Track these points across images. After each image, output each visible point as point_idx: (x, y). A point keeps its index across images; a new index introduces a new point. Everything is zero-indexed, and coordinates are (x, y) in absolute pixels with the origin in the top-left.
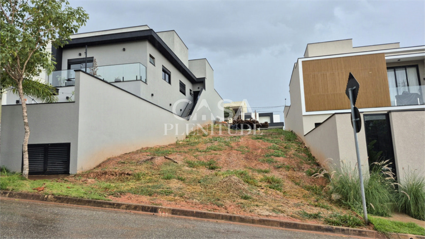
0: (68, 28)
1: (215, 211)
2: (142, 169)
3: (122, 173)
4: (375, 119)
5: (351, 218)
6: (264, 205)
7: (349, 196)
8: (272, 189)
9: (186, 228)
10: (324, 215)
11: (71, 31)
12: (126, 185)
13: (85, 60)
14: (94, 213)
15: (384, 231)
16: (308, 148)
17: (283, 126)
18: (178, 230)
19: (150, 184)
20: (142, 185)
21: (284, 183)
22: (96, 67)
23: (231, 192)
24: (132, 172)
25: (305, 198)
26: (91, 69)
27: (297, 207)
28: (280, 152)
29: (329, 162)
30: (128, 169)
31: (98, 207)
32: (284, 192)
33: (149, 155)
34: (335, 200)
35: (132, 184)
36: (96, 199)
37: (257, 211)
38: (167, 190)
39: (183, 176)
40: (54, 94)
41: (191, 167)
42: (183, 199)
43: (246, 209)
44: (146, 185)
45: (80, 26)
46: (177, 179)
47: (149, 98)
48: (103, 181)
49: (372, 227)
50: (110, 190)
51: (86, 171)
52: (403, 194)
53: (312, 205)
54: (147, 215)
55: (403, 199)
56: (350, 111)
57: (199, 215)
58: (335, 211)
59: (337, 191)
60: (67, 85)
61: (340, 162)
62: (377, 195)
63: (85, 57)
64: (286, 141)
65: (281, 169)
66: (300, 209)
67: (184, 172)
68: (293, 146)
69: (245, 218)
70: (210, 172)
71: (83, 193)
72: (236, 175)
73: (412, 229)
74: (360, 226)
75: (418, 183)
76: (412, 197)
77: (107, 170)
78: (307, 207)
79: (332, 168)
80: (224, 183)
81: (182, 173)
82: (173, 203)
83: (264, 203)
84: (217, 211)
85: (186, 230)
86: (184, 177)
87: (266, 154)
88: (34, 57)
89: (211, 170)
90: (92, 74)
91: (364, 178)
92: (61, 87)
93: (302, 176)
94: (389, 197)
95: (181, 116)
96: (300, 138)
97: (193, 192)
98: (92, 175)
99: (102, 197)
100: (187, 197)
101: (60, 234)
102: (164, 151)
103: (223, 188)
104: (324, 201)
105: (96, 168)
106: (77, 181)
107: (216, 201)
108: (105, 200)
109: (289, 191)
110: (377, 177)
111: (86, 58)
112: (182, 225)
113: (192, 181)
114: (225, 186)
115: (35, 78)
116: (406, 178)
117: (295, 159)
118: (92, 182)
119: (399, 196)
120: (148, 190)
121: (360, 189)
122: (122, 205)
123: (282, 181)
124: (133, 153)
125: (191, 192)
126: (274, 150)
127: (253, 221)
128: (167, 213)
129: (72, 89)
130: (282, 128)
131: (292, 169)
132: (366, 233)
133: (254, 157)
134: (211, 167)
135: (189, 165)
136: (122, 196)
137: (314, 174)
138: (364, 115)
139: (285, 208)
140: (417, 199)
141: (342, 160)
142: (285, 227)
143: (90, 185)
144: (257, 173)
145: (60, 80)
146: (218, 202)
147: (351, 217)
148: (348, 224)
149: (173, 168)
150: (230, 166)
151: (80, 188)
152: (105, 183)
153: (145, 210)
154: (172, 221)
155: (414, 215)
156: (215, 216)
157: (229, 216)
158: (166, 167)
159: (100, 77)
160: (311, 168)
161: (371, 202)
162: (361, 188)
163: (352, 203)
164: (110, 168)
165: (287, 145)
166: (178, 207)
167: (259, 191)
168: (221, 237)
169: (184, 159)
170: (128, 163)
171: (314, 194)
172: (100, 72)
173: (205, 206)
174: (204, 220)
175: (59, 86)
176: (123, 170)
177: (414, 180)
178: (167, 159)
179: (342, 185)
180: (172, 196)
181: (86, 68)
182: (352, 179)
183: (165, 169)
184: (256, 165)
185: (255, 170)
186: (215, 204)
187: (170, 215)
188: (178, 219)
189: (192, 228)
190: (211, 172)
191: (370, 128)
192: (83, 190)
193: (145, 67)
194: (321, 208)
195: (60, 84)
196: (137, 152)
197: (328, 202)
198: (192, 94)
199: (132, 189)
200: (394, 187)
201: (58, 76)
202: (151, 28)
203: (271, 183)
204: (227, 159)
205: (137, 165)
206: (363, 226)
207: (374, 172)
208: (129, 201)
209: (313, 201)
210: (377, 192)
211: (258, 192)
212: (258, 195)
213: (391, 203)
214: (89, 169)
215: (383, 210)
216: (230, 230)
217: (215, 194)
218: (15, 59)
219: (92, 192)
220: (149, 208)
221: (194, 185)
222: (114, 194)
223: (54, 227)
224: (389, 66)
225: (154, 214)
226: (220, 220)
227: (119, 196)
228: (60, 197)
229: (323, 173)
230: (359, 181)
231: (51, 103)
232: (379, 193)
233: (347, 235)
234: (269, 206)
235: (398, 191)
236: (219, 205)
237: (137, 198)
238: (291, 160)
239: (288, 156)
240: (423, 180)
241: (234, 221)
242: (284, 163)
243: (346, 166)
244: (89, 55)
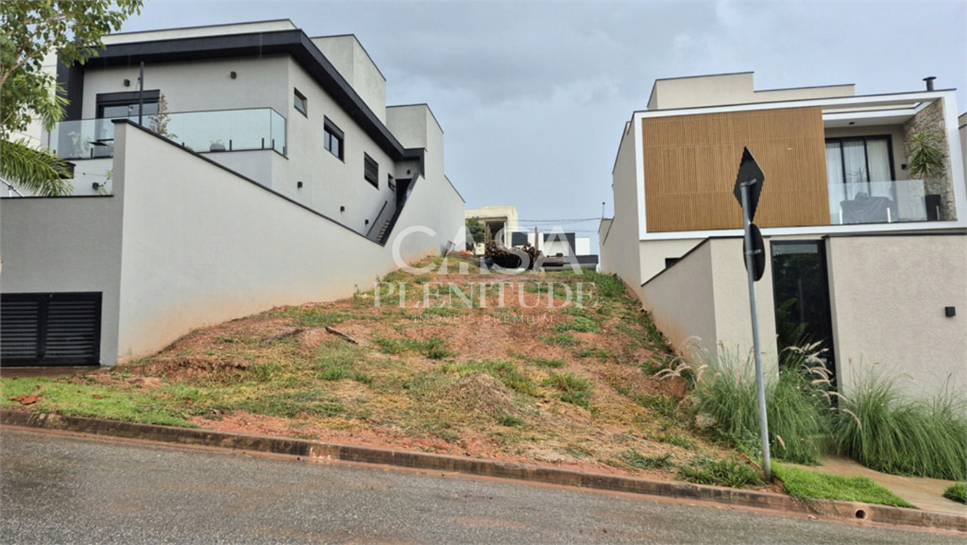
0: (97, 18)
1: (439, 451)
2: (273, 355)
3: (225, 365)
4: (795, 252)
5: (736, 468)
6: (548, 439)
7: (734, 420)
8: (566, 404)
9: (372, 489)
10: (677, 461)
11: (104, 25)
12: (235, 392)
13: (137, 97)
14: (159, 456)
15: (805, 496)
16: (648, 313)
17: (597, 263)
18: (354, 493)
19: (291, 391)
20: (274, 393)
21: (593, 390)
22: (166, 114)
23: (476, 410)
24: (250, 363)
25: (639, 424)
26: (152, 119)
27: (621, 443)
28: (589, 321)
29: (694, 345)
30: (239, 356)
31: (168, 441)
32: (594, 410)
33: (291, 323)
34: (702, 428)
35: (249, 391)
36: (163, 424)
37: (533, 451)
38: (331, 405)
39: (368, 373)
40: (63, 177)
41: (387, 352)
42: (367, 426)
43: (509, 447)
44: (282, 392)
45: (127, 14)
46: (353, 380)
47: (293, 193)
48: (180, 382)
49: (779, 486)
50: (195, 404)
51: (139, 359)
52: (847, 416)
53: (654, 438)
54: (283, 461)
55: (846, 428)
56: (741, 232)
57: (404, 460)
58: (702, 452)
59: (708, 407)
60: (94, 155)
61: (716, 344)
62: (792, 418)
63: (138, 89)
64: (602, 298)
65: (588, 359)
66: (627, 448)
67: (370, 363)
68: (617, 308)
69: (506, 465)
70: (430, 364)
71: (132, 409)
72: (490, 371)
73: (863, 490)
74: (754, 484)
75: (880, 393)
76: (865, 424)
77: (189, 357)
78: (642, 442)
79: (699, 357)
80: (461, 388)
81: (367, 367)
82: (344, 432)
83: (550, 433)
84: (444, 451)
85: (372, 495)
86: (370, 374)
87: (556, 326)
88: (13, 86)
89: (434, 361)
90: (156, 131)
91: (766, 381)
92: (80, 159)
93: (634, 374)
94: (818, 421)
95: (367, 235)
96: (632, 290)
97: (391, 410)
98: (154, 368)
99: (177, 419)
100: (377, 420)
101: (77, 505)
102: (326, 314)
103: (459, 400)
104: (679, 430)
105: (164, 353)
106: (117, 381)
107: (443, 429)
108: (184, 426)
109: (605, 408)
110: (793, 380)
111: (142, 91)
112: (363, 483)
113: (388, 385)
114: (464, 395)
115: (14, 137)
116: (855, 383)
117: (620, 337)
118: (153, 385)
119: (839, 420)
120: (285, 404)
121: (756, 405)
122: (224, 437)
123: (591, 386)
124: (252, 319)
125: (385, 409)
126: (576, 315)
127: (523, 474)
128: (329, 456)
129: (107, 165)
130: (594, 269)
131: (613, 359)
132: (766, 500)
133: (531, 332)
134: (432, 354)
135: (384, 349)
136: (224, 418)
137: (660, 370)
138: (772, 243)
139: (595, 445)
140: (876, 427)
141: (720, 341)
142: (593, 487)
143: (149, 392)
144: (535, 368)
145: (78, 144)
146: (446, 430)
147: (737, 464)
148: (730, 481)
149: (346, 354)
150: (476, 351)
151: (124, 397)
152: (184, 386)
153: (278, 448)
154: (341, 474)
155: (869, 460)
156: (440, 462)
157: (469, 462)
158: (331, 352)
159: (174, 140)
160: (654, 357)
161: (780, 433)
162: (759, 402)
163: (739, 436)
164: (198, 353)
165: (603, 307)
166: (355, 443)
167: (539, 407)
168: (450, 509)
169: (371, 335)
170: (239, 341)
171: (658, 415)
172: (175, 126)
173: (417, 439)
174: (416, 472)
175: (76, 156)
176: (228, 357)
177: (872, 386)
178: (332, 335)
179: (719, 395)
180: (342, 417)
181: (140, 116)
182: (741, 383)
183: (327, 357)
184: (533, 350)
185: (531, 360)
186: (439, 436)
187: (337, 461)
188: (353, 469)
189: (385, 489)
190: (434, 363)
191: (784, 272)
192: (131, 403)
193: (283, 120)
194: (673, 445)
195: (78, 153)
196: (261, 317)
197: (687, 432)
198: (393, 186)
199: (248, 400)
200: (830, 401)
201: (73, 133)
202: (299, 28)
203: (566, 390)
204: (470, 336)
205: (260, 346)
206: (761, 484)
207: (789, 367)
208: (241, 428)
209: (656, 431)
210: (793, 412)
211: (536, 410)
212: (535, 416)
213: (822, 436)
214: (145, 354)
215: (804, 450)
216: (471, 493)
217: (441, 413)
219: (154, 407)
220: (287, 444)
221: (394, 393)
222: (206, 413)
223: (62, 488)
224: (829, 136)
225: (298, 459)
226: (451, 471)
227: (218, 418)
228: (77, 417)
229: (680, 370)
230: (756, 388)
231: (55, 197)
232: (797, 413)
233: (726, 503)
234: (558, 440)
235: (838, 410)
236: (449, 438)
237: (259, 423)
238: (612, 340)
239: (605, 331)
240: (890, 386)
241: (481, 475)
242: (596, 345)
243: (730, 353)
244: (148, 86)
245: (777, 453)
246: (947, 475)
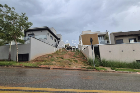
2: (46, 59)
4: (96, 47)
5: (92, 68)
10: (86, 67)
11: (28, 27)
12: (42, 63)
14: (35, 70)
15: (98, 70)
16: (83, 53)
20: (46, 63)
23: (66, 64)
24: (44, 60)
25: (82, 64)
27: (81, 66)
28: (77, 54)
31: (36, 68)
32: (78, 63)
33: (48, 56)
34: (88, 64)
35: (44, 63)
36: (35, 66)
37: (72, 67)
38: (52, 64)
40: (24, 42)
43: (70, 67)
45: (31, 26)
46: (54, 61)
47: (48, 43)
48: (37, 62)
49: (96, 69)
50: (38, 64)
53: (84, 65)
54: (48, 70)
56: (91, 45)
58: (88, 66)
65: (77, 58)
68: (80, 53)
71: (32, 65)
72: (68, 60)
73: (103, 69)
75: (104, 60)
76: (103, 63)
79: (88, 57)
81: (56, 60)
84: (63, 68)
87: (74, 55)
88: (19, 33)
90: (34, 37)
93: (82, 59)
95: (55, 47)
98: (34, 61)
99: (37, 66)
100: (57, 65)
102: (51, 55)
104: (86, 64)
105: (35, 59)
106: (30, 62)
110: (96, 59)
112: (56, 71)
113: (58, 62)
114: (65, 62)
115: (19, 38)
116: (102, 59)
118: (34, 63)
120: (48, 64)
121: (93, 61)
122: (41, 67)
123: (78, 61)
127: (71, 69)
129: (29, 41)
131: (80, 58)
134: (62, 58)
135: (57, 58)
136: (41, 65)
137: (84, 59)
138: (94, 46)
139: (78, 66)
141: (90, 55)
144: (72, 59)
149: (53, 59)
150: (66, 58)
153: (47, 68)
154: (53, 71)
155: (104, 66)
160: (83, 57)
161: (95, 64)
163: (92, 64)
164: (39, 59)
166: (55, 67)
171: (84, 63)
172: (36, 37)
173: (61, 67)
174: (61, 70)
175: (26, 40)
176: (42, 59)
178: (52, 57)
179: (90, 61)
181: (32, 36)
183: (51, 59)
184: (72, 57)
187: (53, 69)
189: (58, 72)
191: (95, 49)
193: (46, 36)
196: (45, 55)
201: (25, 38)
202: (48, 27)
203: (75, 61)
204: (66, 56)
206: (94, 69)
208: (43, 66)
211: (72, 63)
213: (99, 64)
214: (33, 59)
216: (66, 72)
217: (63, 64)
218: (14, 34)
223: (25, 73)
224: (98, 36)
226: (64, 70)
228: (26, 66)
229: (86, 58)
231: (24, 44)
232: (97, 62)
234: (75, 66)
235: (101, 62)
236: (64, 66)
237: (45, 66)
239: (79, 55)
241: (67, 70)
243: (90, 57)
244: (33, 33)
245: (95, 66)
246: (111, 67)
